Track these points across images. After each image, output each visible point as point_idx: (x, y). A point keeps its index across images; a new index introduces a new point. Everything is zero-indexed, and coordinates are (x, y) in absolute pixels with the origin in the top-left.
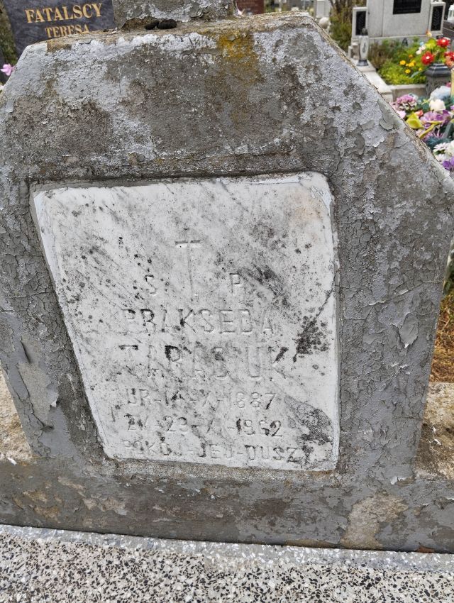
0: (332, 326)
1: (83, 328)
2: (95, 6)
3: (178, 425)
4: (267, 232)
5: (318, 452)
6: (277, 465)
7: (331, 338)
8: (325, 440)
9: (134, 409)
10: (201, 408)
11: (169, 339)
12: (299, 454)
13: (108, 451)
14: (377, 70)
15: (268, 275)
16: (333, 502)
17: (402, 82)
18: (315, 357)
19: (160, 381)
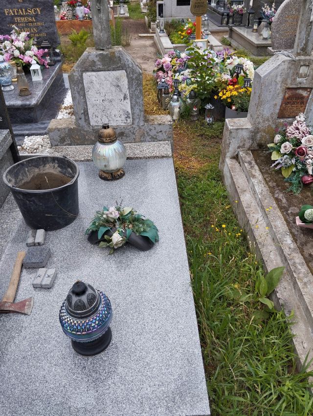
0: (128, 95)
1: (89, 97)
2: (38, 9)
3: (104, 117)
4: (118, 79)
5: (129, 121)
6: (122, 124)
7: (128, 97)
8: (129, 118)
9: (96, 114)
10: (108, 113)
11: (103, 98)
12: (126, 121)
13: (91, 124)
14: (169, 36)
15: (118, 86)
16: (132, 132)
17: (179, 43)
18: (126, 101)
19: (101, 107)
